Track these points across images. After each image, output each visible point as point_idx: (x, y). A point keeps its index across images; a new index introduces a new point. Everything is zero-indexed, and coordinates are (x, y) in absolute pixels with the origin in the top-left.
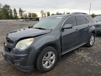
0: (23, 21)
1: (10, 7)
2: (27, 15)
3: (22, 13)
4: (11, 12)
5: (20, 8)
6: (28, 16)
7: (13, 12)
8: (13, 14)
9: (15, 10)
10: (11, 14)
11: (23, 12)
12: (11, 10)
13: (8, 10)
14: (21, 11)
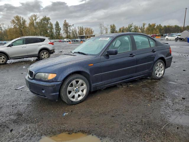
0: (69, 41)
1: (50, 20)
2: (75, 31)
3: (67, 28)
4: (51, 28)
5: (65, 21)
6: (77, 33)
7: (54, 27)
8: (55, 31)
9: (57, 24)
10: (51, 31)
11: (70, 26)
12: (51, 25)
13: (47, 24)
14: (66, 25)
